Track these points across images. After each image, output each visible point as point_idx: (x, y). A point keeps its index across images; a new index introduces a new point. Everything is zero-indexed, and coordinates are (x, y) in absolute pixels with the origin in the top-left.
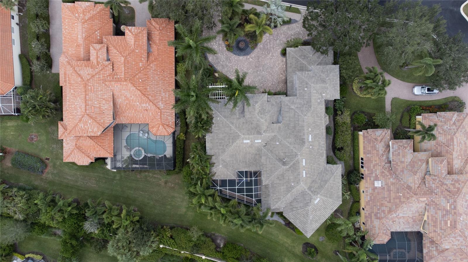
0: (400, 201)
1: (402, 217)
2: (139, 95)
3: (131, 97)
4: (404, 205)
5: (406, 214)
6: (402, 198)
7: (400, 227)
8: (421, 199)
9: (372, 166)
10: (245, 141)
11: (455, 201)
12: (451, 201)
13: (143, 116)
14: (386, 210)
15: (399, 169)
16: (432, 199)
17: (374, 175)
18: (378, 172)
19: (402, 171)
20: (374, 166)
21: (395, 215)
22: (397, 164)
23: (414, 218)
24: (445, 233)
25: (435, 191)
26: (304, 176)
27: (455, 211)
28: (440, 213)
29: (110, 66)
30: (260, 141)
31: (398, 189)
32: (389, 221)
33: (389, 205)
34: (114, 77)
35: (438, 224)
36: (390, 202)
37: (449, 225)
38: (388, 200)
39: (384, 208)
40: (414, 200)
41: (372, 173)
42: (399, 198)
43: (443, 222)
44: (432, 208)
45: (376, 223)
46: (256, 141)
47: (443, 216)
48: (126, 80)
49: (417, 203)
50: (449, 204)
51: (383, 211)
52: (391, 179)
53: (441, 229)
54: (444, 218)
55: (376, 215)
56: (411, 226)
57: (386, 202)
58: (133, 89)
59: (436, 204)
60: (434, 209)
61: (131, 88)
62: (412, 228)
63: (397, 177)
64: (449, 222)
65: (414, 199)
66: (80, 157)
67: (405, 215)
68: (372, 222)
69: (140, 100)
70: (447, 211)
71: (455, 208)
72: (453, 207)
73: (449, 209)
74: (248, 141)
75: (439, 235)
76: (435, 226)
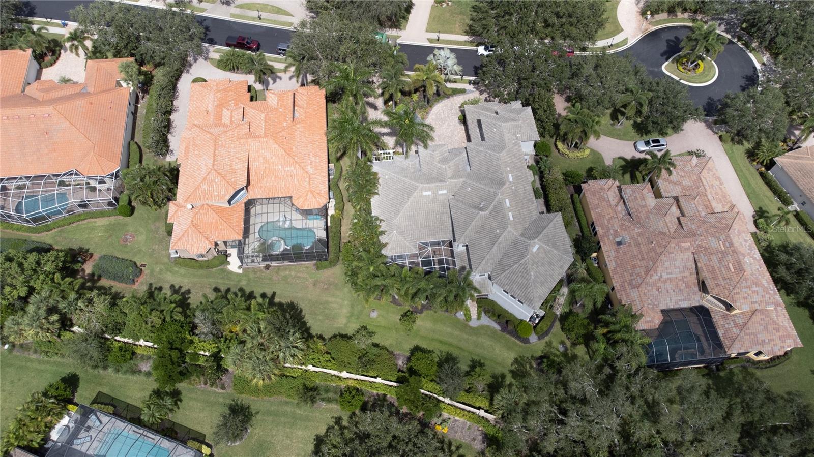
0: (656, 253)
1: (668, 278)
2: (282, 155)
3: (272, 158)
4: (663, 257)
5: (671, 273)
6: (657, 248)
7: (671, 300)
8: (683, 245)
9: (606, 221)
10: (425, 193)
11: (728, 236)
12: (723, 237)
13: (285, 185)
14: (642, 271)
15: (643, 215)
16: (697, 243)
17: (612, 232)
18: (616, 226)
19: (648, 217)
20: (609, 221)
21: (655, 277)
22: (637, 211)
23: (685, 279)
24: (732, 283)
25: (699, 233)
26: (511, 218)
27: (732, 248)
28: (715, 258)
29: (246, 125)
30: (445, 192)
31: (648, 239)
32: (652, 289)
33: (643, 263)
34: (251, 134)
35: (718, 273)
36: (643, 259)
37: (733, 270)
38: (640, 257)
39: (638, 270)
40: (674, 247)
41: (608, 231)
42: (654, 249)
43: (723, 269)
44: (702, 255)
45: (634, 294)
46: (440, 192)
47: (720, 261)
48: (266, 136)
49: (680, 252)
50: (721, 242)
51: (639, 275)
52: (636, 229)
53: (724, 279)
54: (723, 262)
55: (630, 284)
56: (685, 295)
57: (638, 261)
58: (275, 148)
59: (706, 249)
60: (705, 255)
61: (273, 146)
62: (690, 300)
63: (643, 226)
64: (730, 265)
65: (673, 245)
66: (195, 241)
67: (671, 276)
68: (628, 295)
69: (283, 162)
70: (722, 252)
71: (731, 244)
72: (727, 244)
73: (723, 248)
74: (430, 193)
75: (725, 288)
76: (715, 278)
